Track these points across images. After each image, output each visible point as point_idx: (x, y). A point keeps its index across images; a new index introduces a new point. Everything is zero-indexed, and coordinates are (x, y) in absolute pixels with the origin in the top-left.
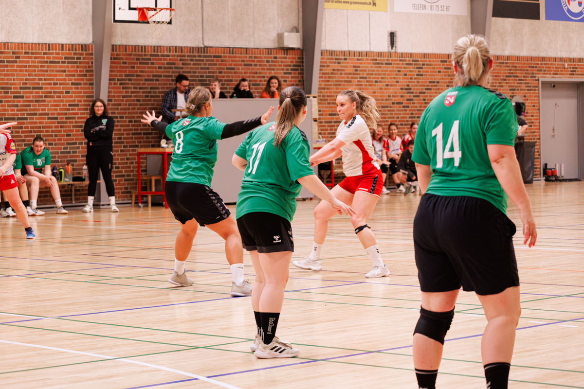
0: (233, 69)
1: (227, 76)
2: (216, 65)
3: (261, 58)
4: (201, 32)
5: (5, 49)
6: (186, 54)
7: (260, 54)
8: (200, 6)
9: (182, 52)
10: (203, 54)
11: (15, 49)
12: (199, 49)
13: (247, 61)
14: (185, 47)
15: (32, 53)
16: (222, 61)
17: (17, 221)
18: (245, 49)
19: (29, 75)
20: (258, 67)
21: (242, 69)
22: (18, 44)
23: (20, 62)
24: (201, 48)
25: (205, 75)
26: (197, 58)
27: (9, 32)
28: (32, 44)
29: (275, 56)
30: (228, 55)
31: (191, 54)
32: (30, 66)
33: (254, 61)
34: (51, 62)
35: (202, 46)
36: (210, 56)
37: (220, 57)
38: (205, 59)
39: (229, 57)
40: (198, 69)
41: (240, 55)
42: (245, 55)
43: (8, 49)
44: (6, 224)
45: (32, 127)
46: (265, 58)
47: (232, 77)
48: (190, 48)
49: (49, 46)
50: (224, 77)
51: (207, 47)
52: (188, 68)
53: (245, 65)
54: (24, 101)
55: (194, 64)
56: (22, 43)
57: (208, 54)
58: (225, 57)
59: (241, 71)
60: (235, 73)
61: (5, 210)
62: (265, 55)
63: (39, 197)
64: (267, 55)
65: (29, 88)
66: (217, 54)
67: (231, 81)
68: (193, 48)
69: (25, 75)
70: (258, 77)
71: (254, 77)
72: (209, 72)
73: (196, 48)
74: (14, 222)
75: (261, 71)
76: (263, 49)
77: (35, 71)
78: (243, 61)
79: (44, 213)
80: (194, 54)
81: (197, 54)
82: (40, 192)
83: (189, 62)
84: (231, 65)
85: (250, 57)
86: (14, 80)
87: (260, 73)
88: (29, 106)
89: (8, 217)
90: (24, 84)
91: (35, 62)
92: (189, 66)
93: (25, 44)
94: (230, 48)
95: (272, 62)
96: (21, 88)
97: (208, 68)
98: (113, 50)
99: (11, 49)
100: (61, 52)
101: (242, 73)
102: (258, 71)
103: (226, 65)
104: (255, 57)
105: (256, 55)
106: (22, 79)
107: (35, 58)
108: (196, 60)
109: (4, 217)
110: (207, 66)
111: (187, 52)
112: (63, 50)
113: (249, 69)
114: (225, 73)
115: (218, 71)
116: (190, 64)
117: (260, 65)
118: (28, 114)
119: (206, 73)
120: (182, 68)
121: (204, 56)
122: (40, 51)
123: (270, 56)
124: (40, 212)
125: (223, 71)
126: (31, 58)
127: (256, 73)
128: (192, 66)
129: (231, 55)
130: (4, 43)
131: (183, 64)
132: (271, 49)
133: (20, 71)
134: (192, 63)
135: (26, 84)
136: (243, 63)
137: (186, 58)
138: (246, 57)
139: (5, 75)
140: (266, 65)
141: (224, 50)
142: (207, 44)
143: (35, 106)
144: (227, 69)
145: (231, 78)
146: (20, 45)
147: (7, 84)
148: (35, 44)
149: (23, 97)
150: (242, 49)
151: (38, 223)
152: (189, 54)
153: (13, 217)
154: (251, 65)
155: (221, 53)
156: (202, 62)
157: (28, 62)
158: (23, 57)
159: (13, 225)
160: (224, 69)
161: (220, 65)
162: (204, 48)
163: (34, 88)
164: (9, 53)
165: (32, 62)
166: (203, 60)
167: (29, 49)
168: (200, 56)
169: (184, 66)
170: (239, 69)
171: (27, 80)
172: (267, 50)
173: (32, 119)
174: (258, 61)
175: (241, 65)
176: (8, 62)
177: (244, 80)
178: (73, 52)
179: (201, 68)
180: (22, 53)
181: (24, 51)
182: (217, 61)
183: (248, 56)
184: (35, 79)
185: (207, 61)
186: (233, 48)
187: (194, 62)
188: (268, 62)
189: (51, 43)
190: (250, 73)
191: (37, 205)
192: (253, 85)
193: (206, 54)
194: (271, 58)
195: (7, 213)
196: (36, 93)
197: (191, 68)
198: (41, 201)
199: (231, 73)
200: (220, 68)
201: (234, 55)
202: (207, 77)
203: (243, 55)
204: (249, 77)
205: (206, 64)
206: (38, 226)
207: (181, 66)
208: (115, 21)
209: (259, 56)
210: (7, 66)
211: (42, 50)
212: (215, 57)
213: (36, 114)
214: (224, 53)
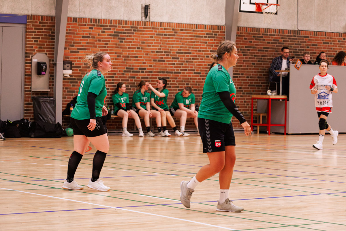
0: (316, 45)
1: (312, 50)
2: (305, 42)
3: (335, 39)
4: (296, 20)
5: (168, 27)
6: (286, 35)
7: (334, 36)
8: (296, 3)
9: (283, 33)
10: (297, 35)
11: (174, 27)
12: (294, 31)
13: (326, 40)
14: (285, 30)
15: (185, 30)
16: (309, 40)
17: (171, 140)
18: (325, 33)
19: (183, 44)
20: (333, 45)
21: (322, 46)
22: (177, 24)
23: (178, 36)
24: (296, 31)
25: (298, 48)
26: (293, 37)
27: (171, 16)
28: (186, 24)
29: (344, 38)
30: (313, 36)
31: (289, 35)
32: (183, 39)
33: (330, 41)
34: (197, 36)
35: (297, 29)
36: (302, 37)
37: (308, 37)
38: (298, 38)
39: (314, 37)
40: (293, 44)
41: (321, 36)
42: (325, 37)
43: (170, 27)
44: (163, 141)
45: (183, 79)
46: (337, 39)
47: (315, 50)
48: (289, 30)
49: (197, 26)
50: (310, 50)
51: (300, 30)
52: (287, 44)
53: (324, 43)
54: (179, 61)
55: (291, 41)
56: (179, 23)
57: (301, 35)
58: (312, 37)
59: (321, 47)
60: (317, 48)
61: (164, 132)
62: (337, 37)
63: (186, 124)
64: (339, 37)
65: (183, 53)
66: (306, 36)
67: (315, 53)
68: (291, 30)
69: (181, 44)
70: (332, 51)
71: (330, 51)
72: (301, 47)
73: (292, 30)
74: (169, 140)
75: (334, 47)
76: (336, 33)
77: (187, 42)
78: (323, 40)
79: (189, 135)
80: (291, 35)
81: (293, 35)
82: (187, 121)
83: (287, 40)
84: (315, 42)
85: (328, 38)
86: (173, 47)
87: (334, 49)
88: (182, 64)
89: (166, 136)
90: (179, 50)
91: (187, 36)
92: (288, 42)
93: (181, 24)
94: (315, 31)
95: (342, 41)
96: (177, 53)
97: (300, 44)
98: (238, 30)
99: (172, 27)
100: (204, 30)
101: (322, 48)
102: (333, 47)
103: (312, 42)
104: (331, 38)
105: (332, 37)
106: (178, 47)
107: (187, 33)
108: (292, 39)
109: (163, 136)
110: (299, 43)
111: (287, 33)
112: (205, 29)
113: (326, 46)
114: (311, 48)
115: (306, 46)
116: (288, 41)
117: (334, 44)
118: (181, 70)
119: (298, 47)
120: (283, 44)
121: (298, 36)
122: (191, 29)
123: (340, 37)
124: (186, 134)
125: (310, 46)
126: (185, 33)
127: (331, 49)
128: (289, 42)
129: (315, 36)
130: (168, 23)
131: (284, 41)
132: (342, 33)
133: (177, 41)
134: (289, 40)
135: (181, 50)
136: (323, 42)
137: (286, 37)
138: (325, 38)
139: (167, 44)
140: (338, 44)
142: (299, 29)
143: (186, 64)
144: (313, 45)
145: (314, 52)
146: (178, 24)
147: (168, 49)
148: (188, 24)
149: (178, 58)
151: (185, 141)
152: (288, 34)
153: (169, 136)
154: (328, 43)
155: (309, 35)
156: (296, 40)
157: (183, 36)
158: (179, 33)
159: (169, 142)
160: (310, 45)
161: (308, 42)
162: (298, 31)
163: (185, 53)
164: (170, 29)
165: (185, 36)
166: (297, 39)
167: (183, 28)
168: (295, 36)
169: (284, 42)
170: (320, 46)
171: (181, 47)
172: (339, 34)
173: (184, 73)
174: (333, 41)
175: (321, 43)
176: (169, 35)
178: (212, 30)
179: (296, 44)
180: (178, 30)
181: (180, 28)
182: (306, 40)
183: (326, 37)
184: (187, 47)
185: (299, 39)
186: (317, 32)
187: (291, 40)
188: (339, 41)
189: (198, 24)
190: (328, 48)
191: (185, 129)
192: (329, 56)
193: (299, 35)
194: (341, 39)
195: (165, 134)
196: (187, 56)
197: (289, 44)
198: (187, 127)
199: (315, 48)
200: (308, 45)
201: (317, 36)
202: (299, 50)
203: (323, 37)
204: (327, 51)
205: (298, 42)
206: (185, 143)
207: (282, 42)
208: (240, 11)
209: (333, 37)
210: (169, 38)
211: (192, 28)
212: (304, 37)
213: (186, 70)
214: (311, 35)
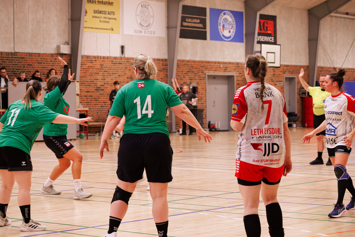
0: (31, 65)
1: (28, 69)
2: (21, 62)
3: (47, 59)
4: (13, 44)
6: (5, 56)
7: (47, 57)
8: (13, 29)
9: (2, 55)
10: (14, 56)
12: (11, 54)
13: (39, 61)
14: (3, 52)
16: (25, 60)
18: (38, 54)
20: (45, 64)
21: (36, 65)
24: (13, 53)
25: (15, 68)
26: (11, 59)
29: (55, 58)
30: (28, 57)
31: (7, 56)
33: (43, 61)
35: (14, 52)
36: (18, 58)
37: (24, 58)
38: (15, 59)
39: (29, 58)
40: (11, 64)
41: (35, 57)
42: (38, 57)
46: (49, 59)
47: (31, 69)
48: (7, 53)
50: (26, 69)
51: (16, 53)
52: (5, 64)
53: (38, 63)
55: (9, 62)
57: (17, 57)
58: (27, 58)
59: (35, 66)
60: (32, 67)
62: (49, 58)
64: (51, 58)
66: (22, 57)
67: (30, 72)
68: (8, 53)
70: (45, 70)
71: (43, 70)
72: (18, 67)
73: (10, 53)
75: (47, 66)
76: (48, 54)
78: (36, 61)
80: (9, 56)
81: (11, 57)
83: (6, 61)
84: (30, 63)
85: (41, 59)
87: (46, 68)
92: (6, 63)
94: (29, 53)
95: (54, 61)
97: (17, 65)
101: (36, 67)
102: (46, 67)
103: (27, 63)
104: (44, 59)
105: (45, 58)
108: (10, 60)
110: (16, 63)
111: (5, 55)
113: (40, 65)
114: (27, 67)
115: (22, 66)
116: (7, 62)
117: (47, 63)
119: (16, 67)
120: (2, 64)
121: (15, 58)
123: (52, 58)
125: (25, 66)
127: (45, 68)
128: (7, 63)
129: (30, 57)
131: (2, 62)
132: (53, 54)
134: (8, 61)
136: (37, 62)
137: (4, 58)
138: (39, 58)
140: (50, 63)
141: (26, 54)
142: (16, 51)
144: (28, 65)
145: (30, 70)
150: (37, 54)
152: (6, 56)
154: (42, 63)
155: (25, 56)
156: (13, 61)
160: (26, 65)
161: (24, 62)
162: (15, 53)
166: (14, 60)
168: (12, 58)
169: (3, 63)
170: (34, 65)
172: (51, 55)
174: (45, 61)
175: (36, 63)
177: (38, 72)
179: (13, 64)
182: (22, 60)
183: (40, 58)
185: (16, 60)
186: (31, 53)
187: (9, 61)
188: (51, 61)
190: (41, 67)
192: (43, 74)
193: (15, 57)
194: (53, 59)
197: (7, 64)
199: (30, 67)
200: (23, 65)
201: (32, 57)
202: (16, 69)
203: (37, 57)
204: (41, 70)
205: (15, 62)
209: (46, 58)
212: (20, 58)
214: (26, 56)
